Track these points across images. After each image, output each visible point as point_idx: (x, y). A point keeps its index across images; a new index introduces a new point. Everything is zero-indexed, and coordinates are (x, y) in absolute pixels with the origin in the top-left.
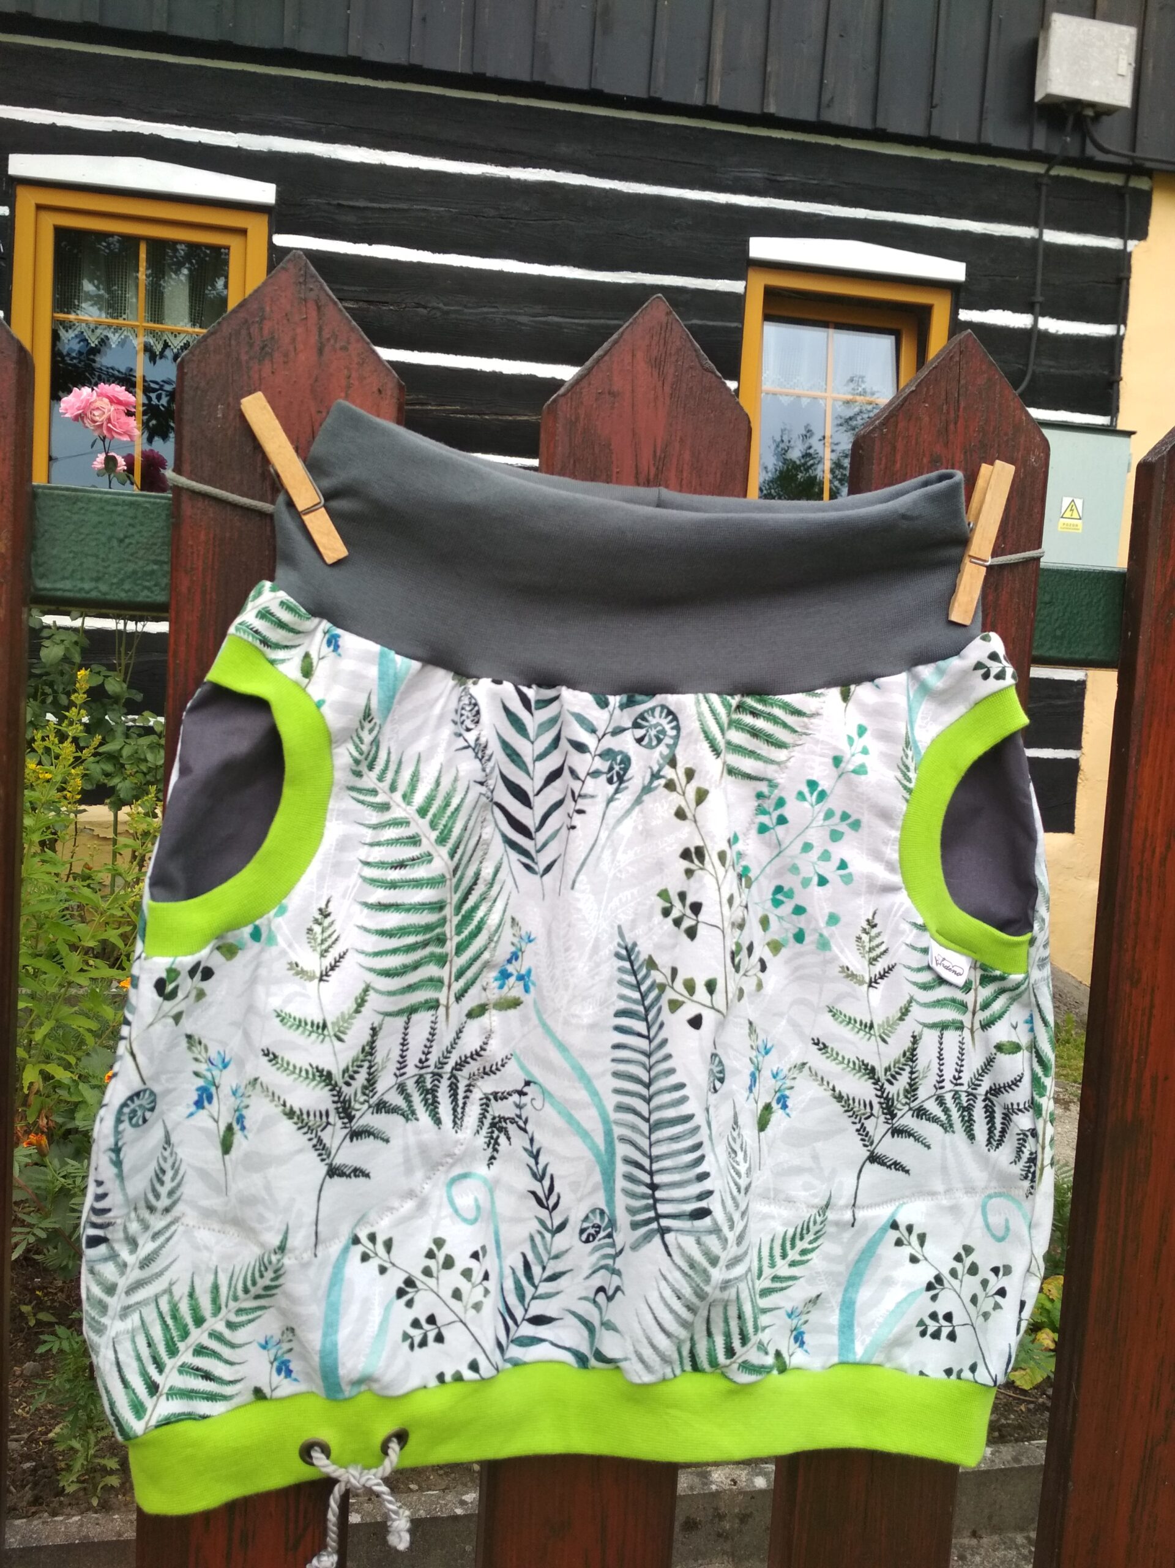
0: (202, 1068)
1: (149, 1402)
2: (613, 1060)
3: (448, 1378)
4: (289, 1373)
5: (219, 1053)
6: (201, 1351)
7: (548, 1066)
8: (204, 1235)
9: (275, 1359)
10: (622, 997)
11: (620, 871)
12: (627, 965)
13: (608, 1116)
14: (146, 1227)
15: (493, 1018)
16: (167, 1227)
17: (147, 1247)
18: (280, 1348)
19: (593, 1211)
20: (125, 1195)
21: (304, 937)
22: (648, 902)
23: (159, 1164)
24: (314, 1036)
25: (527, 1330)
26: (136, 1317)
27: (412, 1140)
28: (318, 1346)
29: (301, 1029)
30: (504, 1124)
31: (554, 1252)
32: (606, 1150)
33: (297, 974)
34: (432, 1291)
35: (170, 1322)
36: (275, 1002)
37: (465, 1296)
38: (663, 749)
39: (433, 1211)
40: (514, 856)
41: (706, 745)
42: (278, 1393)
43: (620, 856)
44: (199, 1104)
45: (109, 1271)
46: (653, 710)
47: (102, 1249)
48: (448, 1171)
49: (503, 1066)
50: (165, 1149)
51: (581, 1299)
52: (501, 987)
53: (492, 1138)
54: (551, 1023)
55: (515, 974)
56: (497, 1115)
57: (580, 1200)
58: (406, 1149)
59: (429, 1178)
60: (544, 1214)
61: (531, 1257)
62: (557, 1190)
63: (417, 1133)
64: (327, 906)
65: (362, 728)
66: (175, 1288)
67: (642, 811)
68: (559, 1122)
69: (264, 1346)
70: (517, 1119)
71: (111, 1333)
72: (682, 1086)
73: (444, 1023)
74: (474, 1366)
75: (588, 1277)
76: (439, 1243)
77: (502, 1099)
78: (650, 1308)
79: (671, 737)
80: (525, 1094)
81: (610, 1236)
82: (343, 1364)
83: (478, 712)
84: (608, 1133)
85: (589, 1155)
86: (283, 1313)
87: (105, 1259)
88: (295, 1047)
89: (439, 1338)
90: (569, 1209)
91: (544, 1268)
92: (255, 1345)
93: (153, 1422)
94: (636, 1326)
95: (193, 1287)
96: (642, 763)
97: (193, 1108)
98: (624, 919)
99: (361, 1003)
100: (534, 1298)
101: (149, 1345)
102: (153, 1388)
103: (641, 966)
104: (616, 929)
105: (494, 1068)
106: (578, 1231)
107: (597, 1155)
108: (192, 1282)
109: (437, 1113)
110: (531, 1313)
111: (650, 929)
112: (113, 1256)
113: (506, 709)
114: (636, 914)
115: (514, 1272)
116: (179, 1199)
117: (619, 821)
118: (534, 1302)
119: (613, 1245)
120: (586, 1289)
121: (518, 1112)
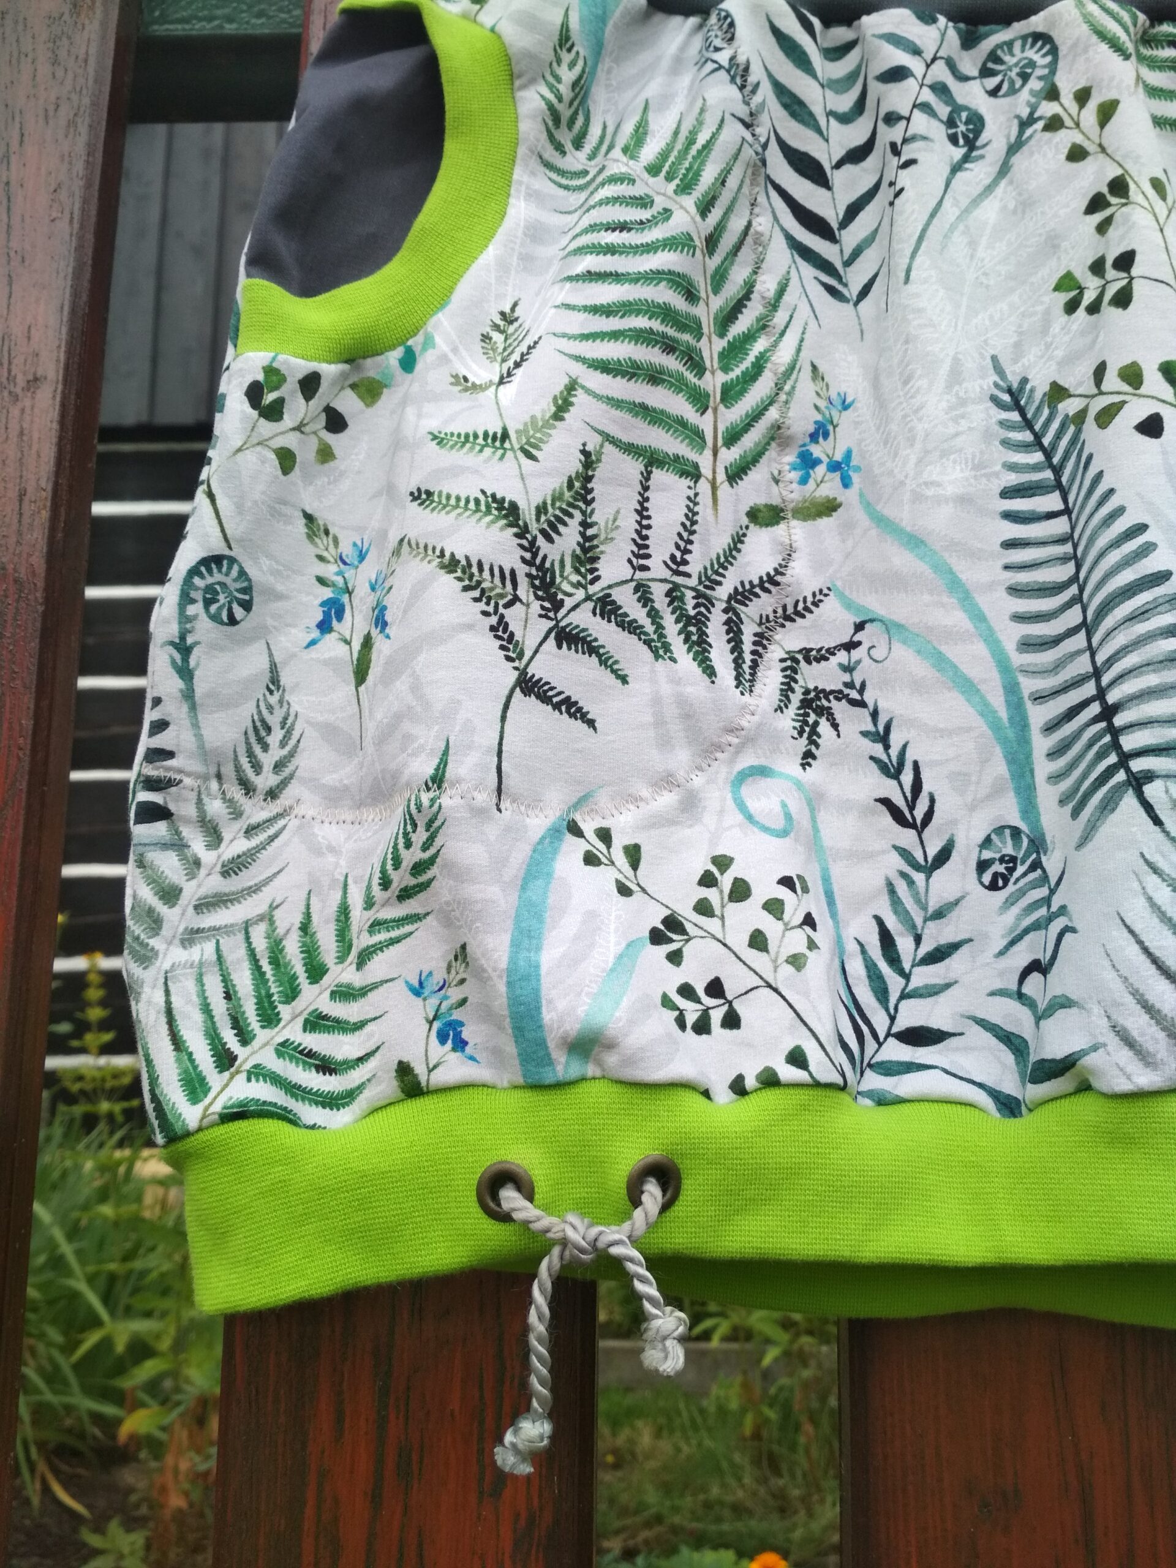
0: (330, 571)
1: (215, 1079)
2: (1007, 567)
3: (750, 1082)
4: (460, 1044)
5: (355, 545)
6: (317, 1022)
7: (894, 582)
8: (328, 833)
9: (435, 1017)
10: (1012, 467)
11: (985, 274)
12: (1015, 416)
13: (1008, 659)
14: (237, 814)
15: (795, 531)
16: (270, 821)
17: (235, 845)
18: (446, 998)
19: (1000, 830)
20: (199, 737)
21: (478, 346)
22: (1040, 308)
23: (260, 712)
24: (488, 451)
25: (896, 1051)
26: (209, 947)
27: (666, 689)
28: (503, 964)
29: (468, 445)
30: (825, 703)
31: (933, 905)
32: (1011, 719)
33: (466, 390)
34: (714, 937)
35: (267, 967)
36: (433, 424)
37: (772, 946)
38: (1035, 84)
39: (709, 819)
40: (808, 271)
41: (1104, 47)
42: (440, 1077)
43: (981, 253)
44: (324, 627)
45: (169, 864)
46: (1010, 44)
47: (160, 829)
48: (732, 761)
49: (816, 604)
50: (271, 692)
51: (992, 994)
52: (804, 481)
53: (806, 723)
54: (889, 511)
55: (825, 460)
56: (811, 686)
57: (972, 808)
58: (657, 701)
59: (700, 768)
60: (907, 838)
61: (892, 923)
62: (926, 788)
63: (676, 681)
64: (513, 309)
65: (559, 61)
66: (277, 914)
67: (1011, 182)
68: (920, 668)
69: (418, 990)
70: (846, 691)
71: (164, 963)
72: (1142, 528)
73: (710, 511)
74: (797, 1058)
75: (1001, 953)
76: (723, 862)
77: (818, 660)
78: (1131, 932)
79: (1044, 67)
80: (859, 643)
81: (1036, 865)
82: (550, 1002)
83: (732, 25)
84: (1012, 689)
85: (980, 725)
86: (448, 921)
87: (165, 846)
88: (456, 471)
89: (732, 1021)
90: (954, 822)
91: (918, 939)
92: (399, 987)
93: (217, 1107)
94: (1110, 975)
95: (308, 915)
96: (1002, 119)
97: (316, 634)
98: (1000, 345)
99: (562, 407)
100: (904, 996)
101: (228, 996)
102: (225, 1060)
103: (1039, 409)
104: (989, 360)
105: (801, 606)
106: (973, 864)
107: (995, 726)
108: (308, 906)
109: (708, 659)
110: (901, 1025)
111: (1048, 346)
112: (178, 845)
113: (776, 32)
114: (1021, 334)
115: (863, 951)
116: (291, 776)
117: (977, 201)
118: (904, 1005)
119: (1045, 878)
120: (1001, 974)
121: (847, 678)
